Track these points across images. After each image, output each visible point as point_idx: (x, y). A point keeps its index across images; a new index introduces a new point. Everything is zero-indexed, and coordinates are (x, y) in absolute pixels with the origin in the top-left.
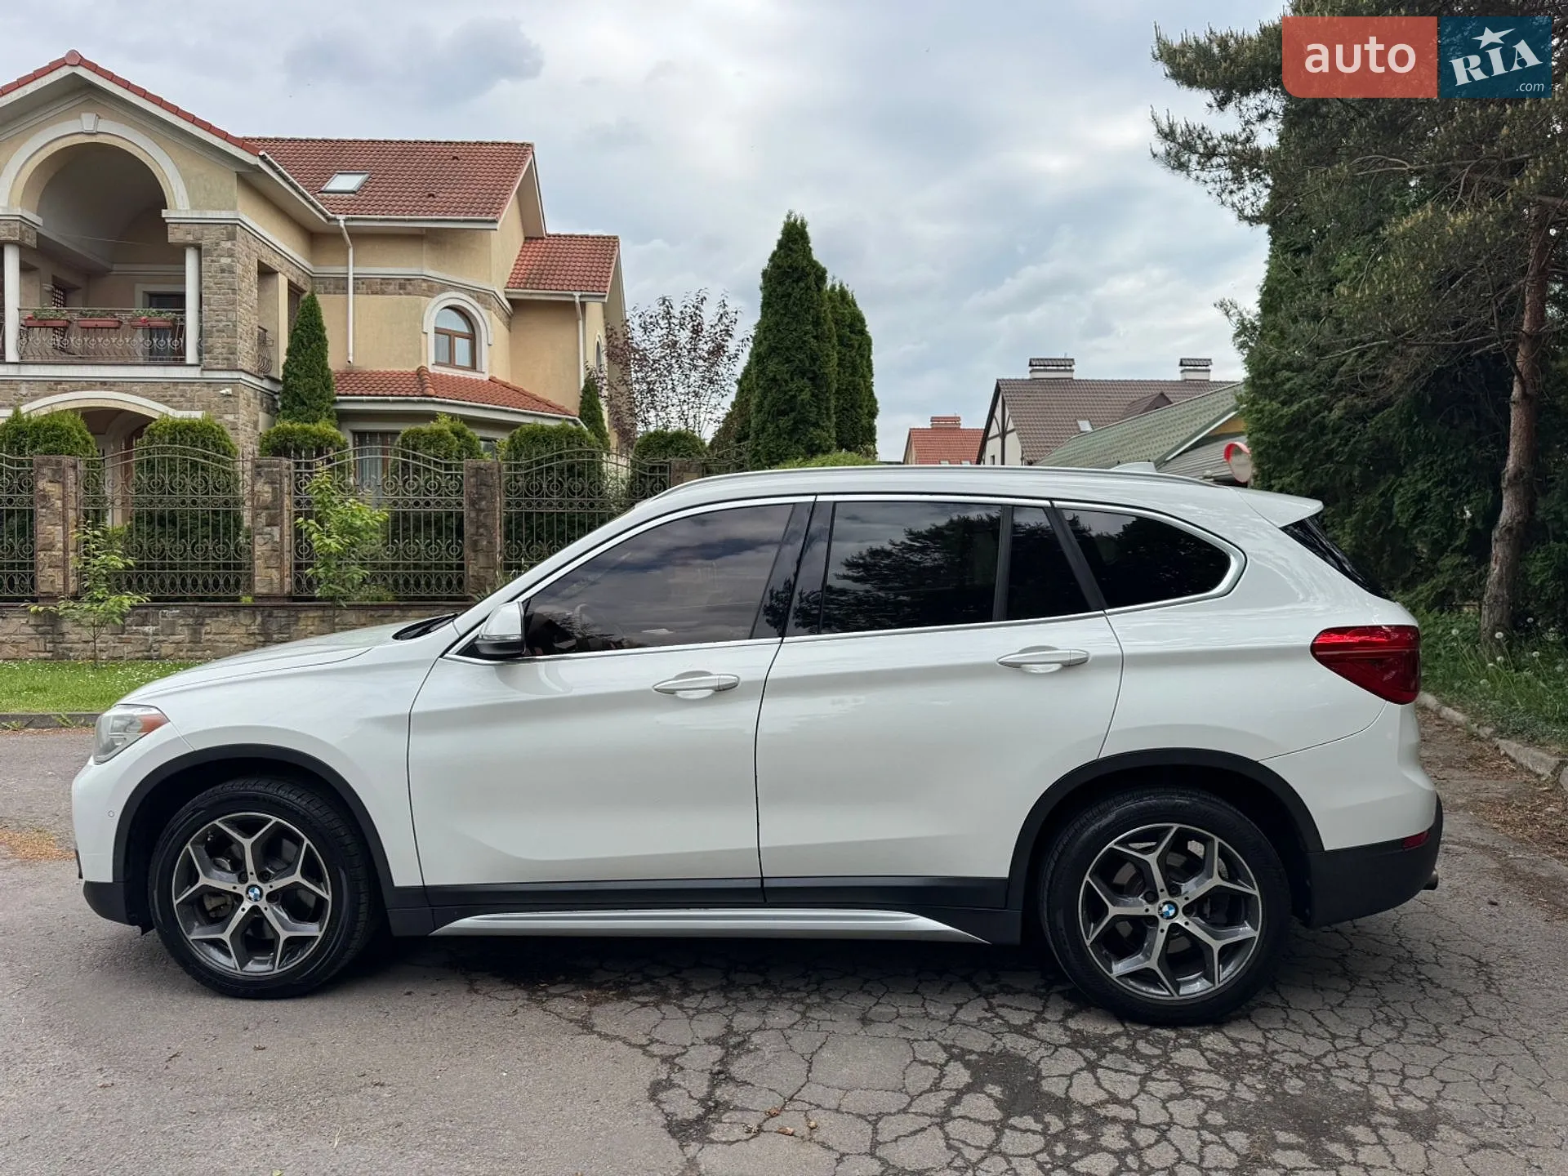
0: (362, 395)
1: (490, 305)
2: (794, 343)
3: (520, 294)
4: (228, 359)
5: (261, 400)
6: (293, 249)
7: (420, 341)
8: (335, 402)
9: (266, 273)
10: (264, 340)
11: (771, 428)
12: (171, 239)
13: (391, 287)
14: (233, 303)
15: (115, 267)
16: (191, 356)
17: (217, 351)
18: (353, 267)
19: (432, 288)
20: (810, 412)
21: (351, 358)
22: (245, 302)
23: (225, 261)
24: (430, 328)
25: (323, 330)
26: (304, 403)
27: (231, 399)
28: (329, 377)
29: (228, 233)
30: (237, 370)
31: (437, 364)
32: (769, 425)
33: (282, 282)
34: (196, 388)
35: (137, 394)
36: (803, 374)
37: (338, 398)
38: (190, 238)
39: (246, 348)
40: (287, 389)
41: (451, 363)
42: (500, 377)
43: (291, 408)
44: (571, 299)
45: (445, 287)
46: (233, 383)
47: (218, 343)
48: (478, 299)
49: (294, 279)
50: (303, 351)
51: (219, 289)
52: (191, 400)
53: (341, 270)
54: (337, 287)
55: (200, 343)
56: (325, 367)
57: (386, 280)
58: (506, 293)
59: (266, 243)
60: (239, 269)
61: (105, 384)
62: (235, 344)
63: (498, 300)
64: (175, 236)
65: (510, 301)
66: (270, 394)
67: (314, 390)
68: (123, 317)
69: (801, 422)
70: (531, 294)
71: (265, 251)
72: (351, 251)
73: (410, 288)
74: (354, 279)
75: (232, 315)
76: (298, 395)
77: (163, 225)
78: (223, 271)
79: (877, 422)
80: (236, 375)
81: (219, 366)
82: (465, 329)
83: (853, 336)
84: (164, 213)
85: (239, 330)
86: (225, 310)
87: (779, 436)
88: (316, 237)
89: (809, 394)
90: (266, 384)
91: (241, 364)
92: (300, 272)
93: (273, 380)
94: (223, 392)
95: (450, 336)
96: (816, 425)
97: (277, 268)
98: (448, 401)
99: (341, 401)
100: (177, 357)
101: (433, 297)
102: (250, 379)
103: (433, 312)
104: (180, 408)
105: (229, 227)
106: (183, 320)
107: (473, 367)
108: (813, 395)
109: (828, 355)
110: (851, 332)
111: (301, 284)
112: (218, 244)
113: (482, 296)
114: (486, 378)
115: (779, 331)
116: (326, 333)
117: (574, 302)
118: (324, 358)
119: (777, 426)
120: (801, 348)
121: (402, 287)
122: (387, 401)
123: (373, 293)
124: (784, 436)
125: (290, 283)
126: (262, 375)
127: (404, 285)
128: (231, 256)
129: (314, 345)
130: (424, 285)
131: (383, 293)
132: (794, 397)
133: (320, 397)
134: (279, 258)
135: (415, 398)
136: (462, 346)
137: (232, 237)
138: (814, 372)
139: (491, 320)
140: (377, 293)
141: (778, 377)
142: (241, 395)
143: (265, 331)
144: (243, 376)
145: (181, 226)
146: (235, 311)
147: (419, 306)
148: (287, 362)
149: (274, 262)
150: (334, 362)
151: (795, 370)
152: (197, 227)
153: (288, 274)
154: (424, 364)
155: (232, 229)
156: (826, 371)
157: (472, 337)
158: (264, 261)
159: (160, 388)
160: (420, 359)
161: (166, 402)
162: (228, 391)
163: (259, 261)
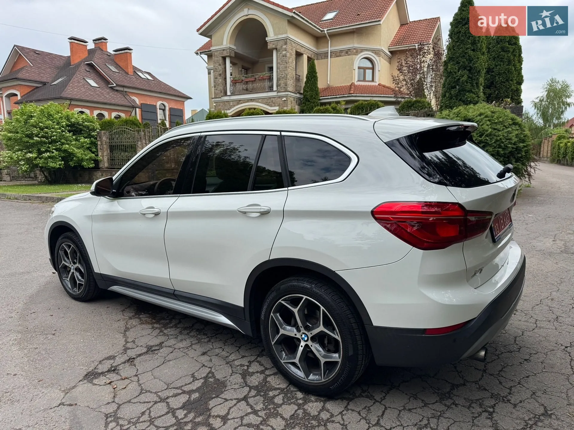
0: (329, 96)
1: (380, 54)
2: (461, 54)
3: (394, 48)
4: (285, 88)
5: (297, 101)
6: (310, 45)
7: (352, 73)
8: (320, 100)
9: (299, 55)
10: (298, 79)
11: (447, 95)
12: (269, 47)
13: (343, 53)
14: (286, 67)
15: (260, 60)
16: (275, 88)
17: (282, 85)
18: (330, 48)
19: (357, 51)
20: (466, 86)
21: (329, 83)
22: (291, 67)
23: (284, 52)
24: (356, 67)
25: (316, 73)
26: (309, 101)
27: (286, 102)
28: (318, 90)
29: (285, 42)
30: (287, 91)
31: (358, 81)
32: (447, 93)
33: (305, 57)
34: (276, 99)
35: (260, 103)
36: (465, 68)
37: (321, 98)
38: (274, 46)
39: (291, 83)
40: (304, 96)
41: (364, 80)
42: (383, 83)
43: (305, 104)
44: (414, 47)
45: (362, 50)
46: (286, 96)
47: (282, 82)
48: (375, 53)
49: (310, 56)
50: (309, 82)
51: (282, 63)
52: (274, 103)
53: (326, 49)
54: (325, 57)
55: (277, 83)
56: (316, 87)
57: (341, 51)
58: (389, 49)
59: (298, 44)
60: (288, 55)
61: (252, 100)
62: (287, 82)
63: (384, 52)
64: (270, 46)
65: (391, 52)
66: (299, 99)
67: (313, 96)
68: (257, 77)
69: (463, 91)
70: (398, 48)
71: (298, 47)
72: (329, 42)
73: (349, 53)
74: (331, 52)
75: (286, 72)
76: (307, 98)
77: (266, 43)
78: (283, 56)
79: (523, 87)
80: (287, 93)
81: (282, 91)
82: (370, 65)
83: (510, 46)
84: (267, 39)
85: (288, 77)
86: (284, 70)
87: (451, 98)
88: (318, 39)
89: (467, 77)
90: (298, 95)
91: (289, 89)
92: (312, 53)
93: (301, 94)
94: (283, 99)
95: (364, 69)
96: (470, 91)
97: (303, 53)
98: (358, 95)
99: (322, 99)
100: (271, 89)
101: (357, 55)
102: (292, 94)
103: (358, 61)
104: (271, 106)
105: (285, 40)
106: (273, 76)
107: (373, 80)
108: (469, 77)
109: (478, 58)
110: (509, 44)
111: (312, 57)
112: (282, 47)
113: (377, 52)
114: (377, 84)
115: (454, 50)
116: (317, 74)
117: (415, 48)
118: (316, 84)
119: (450, 94)
120: (464, 56)
121: (347, 53)
122: (337, 98)
123: (337, 57)
124: (454, 98)
125: (308, 57)
126: (296, 92)
127: (348, 52)
128: (286, 50)
129: (313, 79)
130: (355, 51)
131: (340, 56)
132: (459, 79)
133: (314, 98)
134: (304, 48)
135: (346, 95)
136: (369, 73)
137: (286, 44)
138: (470, 67)
139: (380, 61)
140: (338, 57)
141: (452, 71)
142: (289, 100)
143: (299, 76)
144: (289, 93)
145: (272, 42)
146: (287, 70)
147: (352, 59)
148: (305, 87)
149: (301, 50)
150: (321, 85)
151: (461, 67)
152: (276, 42)
153: (307, 54)
154: (353, 82)
155: (286, 41)
156: (476, 65)
157: (373, 69)
158: (298, 50)
159: (266, 100)
160: (352, 80)
161: (268, 105)
162: (285, 99)
163: (296, 51)
